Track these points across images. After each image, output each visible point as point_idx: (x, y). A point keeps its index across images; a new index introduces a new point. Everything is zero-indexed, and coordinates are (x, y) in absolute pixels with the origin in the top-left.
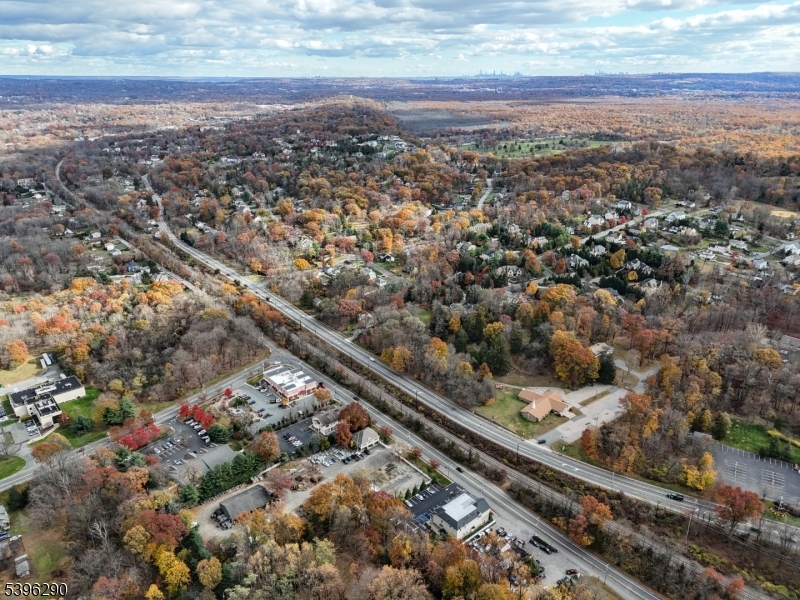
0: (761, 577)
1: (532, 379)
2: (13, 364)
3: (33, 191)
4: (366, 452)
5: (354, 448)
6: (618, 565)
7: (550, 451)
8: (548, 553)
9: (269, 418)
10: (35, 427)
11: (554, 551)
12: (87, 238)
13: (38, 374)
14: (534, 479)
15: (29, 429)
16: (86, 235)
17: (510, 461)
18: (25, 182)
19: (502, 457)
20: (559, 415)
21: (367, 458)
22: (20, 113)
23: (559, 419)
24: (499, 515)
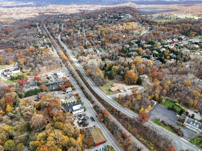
0: (142, 137)
1: (119, 81)
2: (9, 64)
3: (38, 26)
4: (68, 92)
5: (65, 91)
6: (107, 127)
7: (111, 99)
8: (92, 121)
9: (52, 82)
10: (6, 77)
11: (94, 121)
12: (42, 38)
13: (14, 67)
14: (102, 104)
15: (5, 78)
16: (42, 37)
17: (99, 100)
18: (37, 24)
19: (98, 98)
20: (119, 91)
21: (67, 94)
22: (46, 7)
23: (119, 92)
24: (88, 111)
